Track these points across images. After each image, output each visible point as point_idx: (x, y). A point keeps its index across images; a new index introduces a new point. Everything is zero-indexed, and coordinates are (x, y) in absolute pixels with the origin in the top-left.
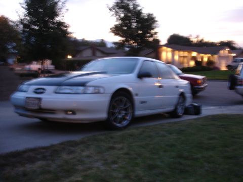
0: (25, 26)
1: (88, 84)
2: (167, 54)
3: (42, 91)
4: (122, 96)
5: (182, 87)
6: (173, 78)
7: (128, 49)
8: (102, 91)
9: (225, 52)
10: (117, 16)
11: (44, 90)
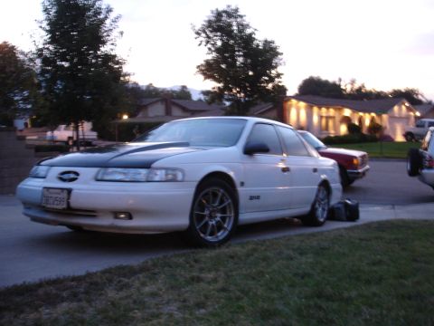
0: (46, 61)
1: (154, 165)
2: (298, 111)
3: (72, 176)
4: (216, 187)
5: (324, 171)
6: (309, 155)
7: (228, 104)
8: (180, 176)
9: (400, 109)
10: (209, 46)
11: (77, 174)
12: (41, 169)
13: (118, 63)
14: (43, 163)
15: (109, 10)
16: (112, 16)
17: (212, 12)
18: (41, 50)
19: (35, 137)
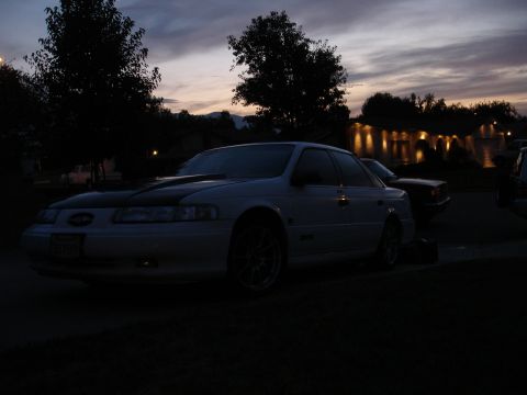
1: (183, 201)
2: (363, 138)
3: (85, 219)
5: (393, 204)
6: (373, 185)
7: (278, 131)
8: (214, 214)
9: (487, 129)
10: (252, 62)
11: (91, 216)
12: (50, 213)
13: (142, 86)
14: (52, 206)
15: (129, 24)
16: (134, 31)
17: (254, 21)
18: (49, 75)
19: (48, 182)
